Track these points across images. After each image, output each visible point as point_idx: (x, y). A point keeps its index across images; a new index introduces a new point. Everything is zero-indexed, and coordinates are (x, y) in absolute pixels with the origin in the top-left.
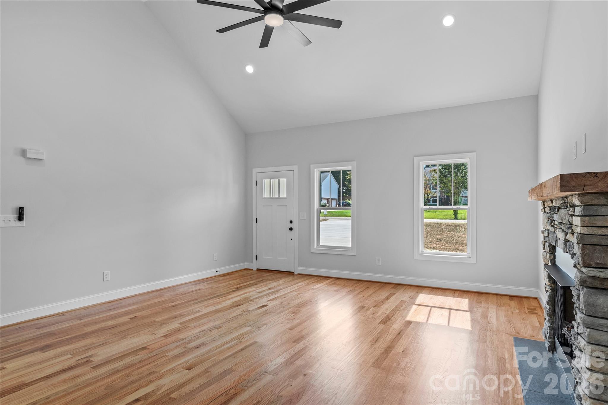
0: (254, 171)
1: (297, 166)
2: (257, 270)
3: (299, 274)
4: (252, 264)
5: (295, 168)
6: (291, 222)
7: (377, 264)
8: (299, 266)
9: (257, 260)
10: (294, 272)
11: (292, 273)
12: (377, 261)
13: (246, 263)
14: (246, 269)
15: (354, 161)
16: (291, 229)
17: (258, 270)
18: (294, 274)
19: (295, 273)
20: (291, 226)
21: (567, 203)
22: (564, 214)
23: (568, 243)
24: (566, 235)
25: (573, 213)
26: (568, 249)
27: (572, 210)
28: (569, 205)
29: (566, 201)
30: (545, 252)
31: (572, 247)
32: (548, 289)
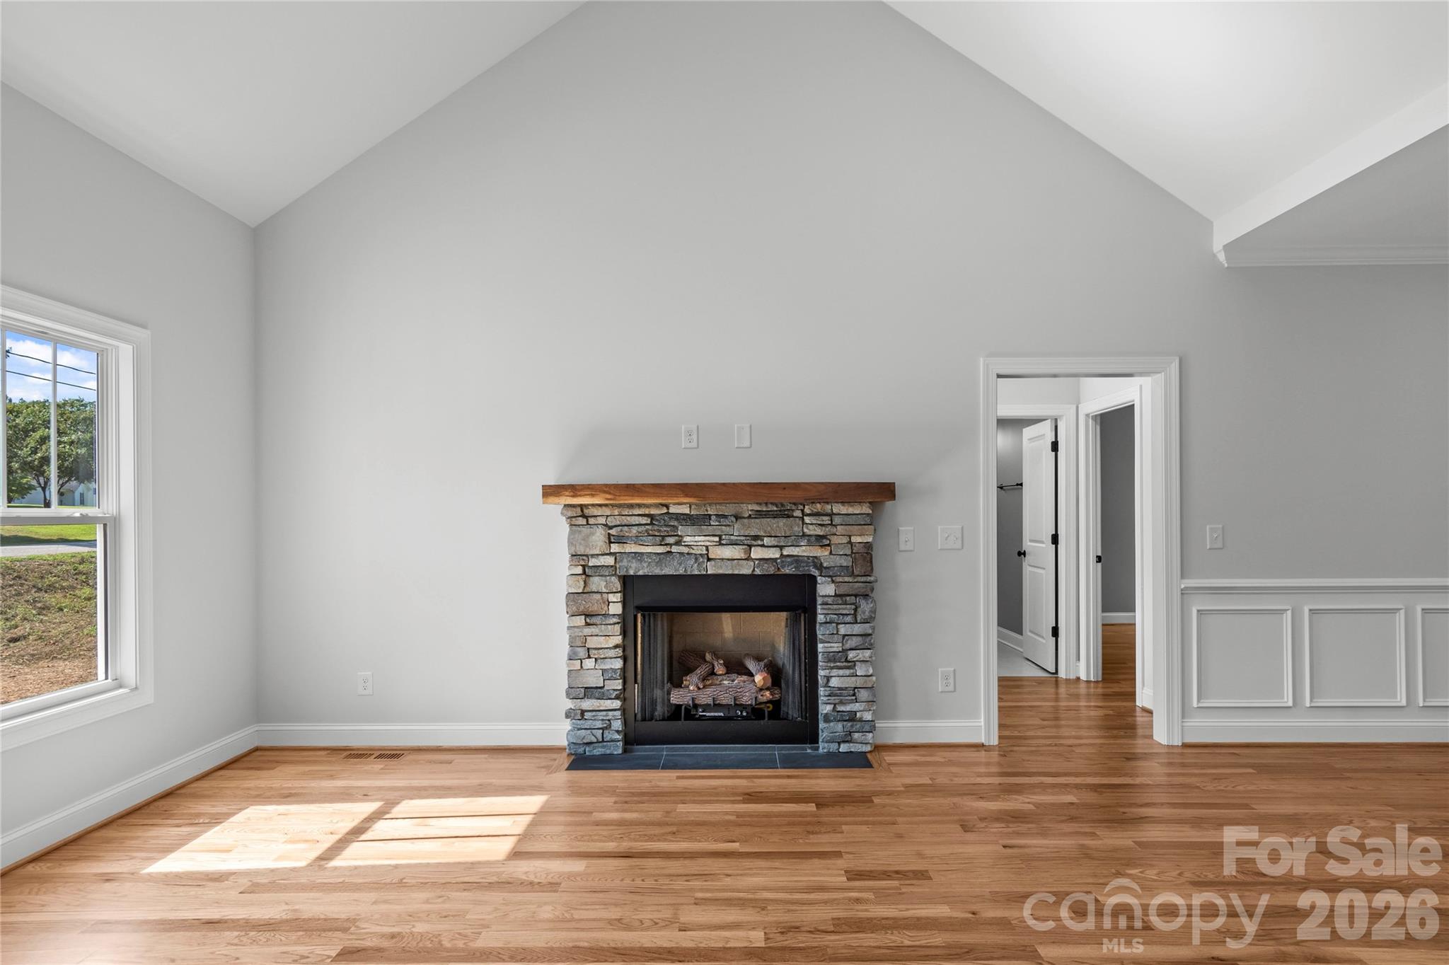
21: (793, 510)
22: (784, 524)
23: (789, 560)
24: (781, 550)
25: (830, 522)
26: (793, 566)
27: (826, 520)
28: (798, 513)
29: (794, 508)
30: (591, 594)
31: (809, 563)
32: (612, 653)
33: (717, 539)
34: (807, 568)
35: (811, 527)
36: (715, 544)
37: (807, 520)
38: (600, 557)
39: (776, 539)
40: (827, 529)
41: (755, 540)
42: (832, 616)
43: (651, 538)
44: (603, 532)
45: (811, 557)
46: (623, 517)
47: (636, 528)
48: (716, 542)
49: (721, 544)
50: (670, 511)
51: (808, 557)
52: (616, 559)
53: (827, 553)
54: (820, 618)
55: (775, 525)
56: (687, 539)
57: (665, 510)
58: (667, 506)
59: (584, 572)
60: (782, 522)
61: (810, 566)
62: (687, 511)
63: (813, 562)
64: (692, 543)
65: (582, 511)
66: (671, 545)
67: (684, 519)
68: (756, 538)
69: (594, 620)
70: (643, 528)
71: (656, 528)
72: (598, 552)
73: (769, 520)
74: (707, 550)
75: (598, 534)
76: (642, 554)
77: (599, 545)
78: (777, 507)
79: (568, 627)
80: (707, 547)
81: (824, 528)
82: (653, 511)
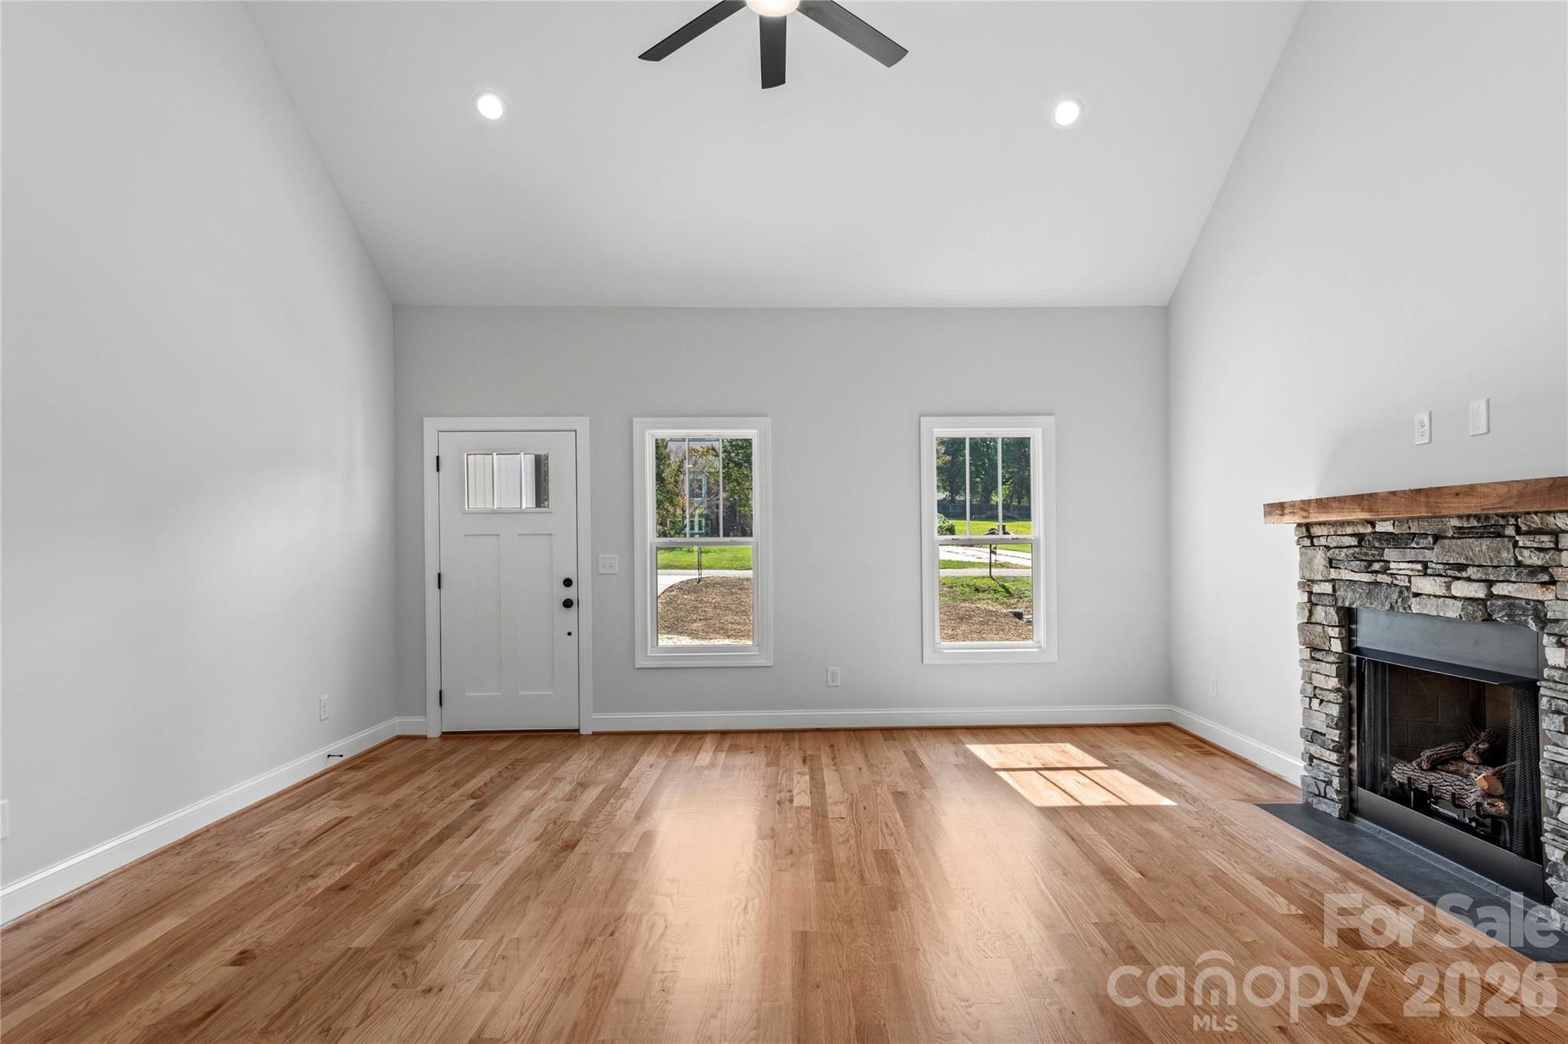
0: (431, 426)
1: (586, 420)
2: (440, 737)
3: (597, 735)
4: (424, 720)
5: (583, 424)
6: (568, 583)
7: (830, 683)
8: (595, 711)
9: (441, 704)
10: (578, 730)
11: (572, 735)
12: (830, 677)
13: (397, 720)
14: (399, 738)
15: (766, 415)
16: (568, 604)
17: (446, 735)
18: (580, 735)
19: (582, 732)
20: (570, 593)
21: (1503, 526)
22: (1489, 548)
23: (1500, 603)
24: (1491, 586)
25: (1552, 545)
26: (1503, 613)
27: (1546, 541)
28: (1510, 531)
29: (1502, 522)
30: (1316, 625)
31: (1527, 609)
32: (1332, 696)
33: (1419, 567)
34: (1523, 618)
35: (1526, 553)
36: (1417, 573)
37: (1522, 541)
38: (1322, 583)
39: (1481, 569)
40: (1547, 557)
41: (1460, 571)
42: (1560, 702)
43: (1358, 562)
44: (1323, 555)
45: (1534, 600)
46: (1338, 537)
47: (1345, 550)
48: (1418, 571)
49: (1426, 574)
50: (1377, 530)
51: (1528, 601)
52: (1334, 587)
53: (1551, 596)
54: (1544, 703)
55: (1477, 549)
56: (1392, 565)
57: (1369, 530)
58: (1373, 524)
59: (1310, 601)
60: (1485, 544)
61: (1528, 616)
62: (1390, 529)
63: (1535, 609)
64: (1396, 572)
65: (1308, 530)
66: (1377, 572)
67: (1387, 540)
68: (1462, 567)
69: (1318, 655)
70: (1351, 551)
71: (1365, 550)
72: (1321, 578)
73: (1471, 540)
74: (1410, 581)
75: (1319, 556)
76: (1355, 582)
77: (1320, 569)
78: (1478, 522)
79: (1301, 659)
80: (1410, 577)
81: (1542, 555)
82: (1362, 530)
